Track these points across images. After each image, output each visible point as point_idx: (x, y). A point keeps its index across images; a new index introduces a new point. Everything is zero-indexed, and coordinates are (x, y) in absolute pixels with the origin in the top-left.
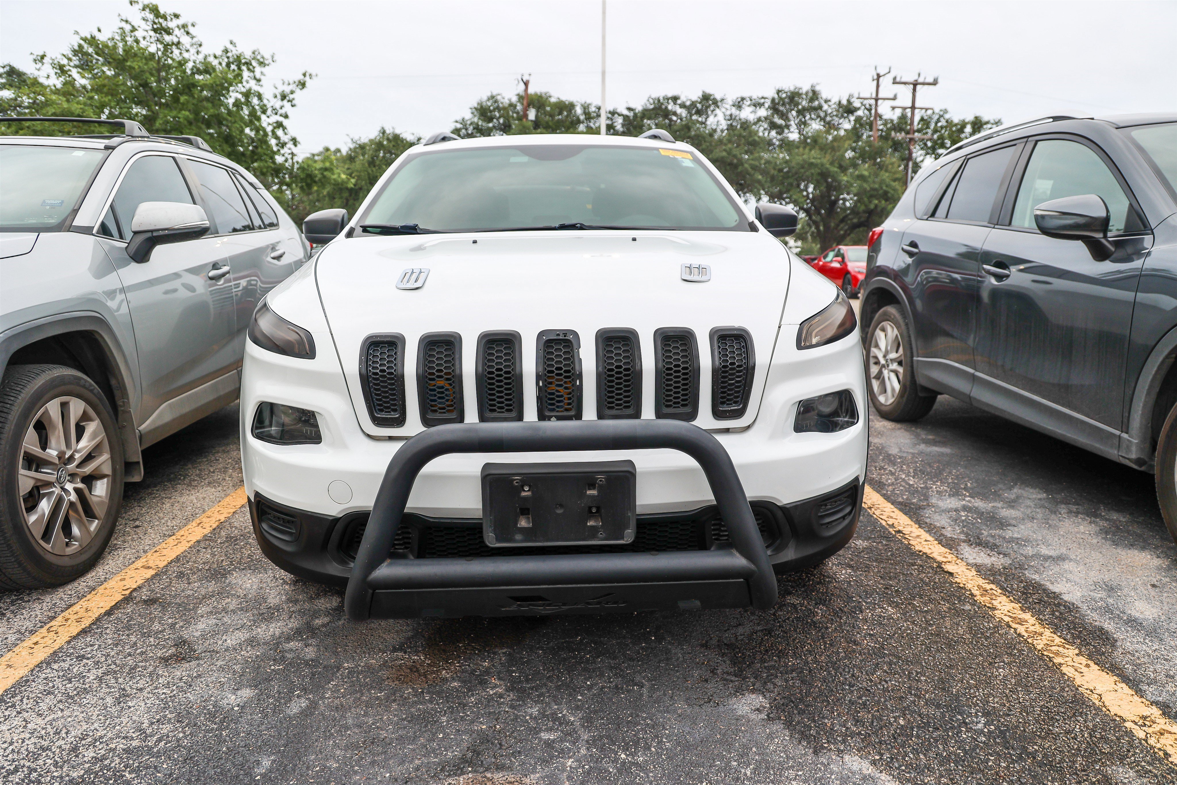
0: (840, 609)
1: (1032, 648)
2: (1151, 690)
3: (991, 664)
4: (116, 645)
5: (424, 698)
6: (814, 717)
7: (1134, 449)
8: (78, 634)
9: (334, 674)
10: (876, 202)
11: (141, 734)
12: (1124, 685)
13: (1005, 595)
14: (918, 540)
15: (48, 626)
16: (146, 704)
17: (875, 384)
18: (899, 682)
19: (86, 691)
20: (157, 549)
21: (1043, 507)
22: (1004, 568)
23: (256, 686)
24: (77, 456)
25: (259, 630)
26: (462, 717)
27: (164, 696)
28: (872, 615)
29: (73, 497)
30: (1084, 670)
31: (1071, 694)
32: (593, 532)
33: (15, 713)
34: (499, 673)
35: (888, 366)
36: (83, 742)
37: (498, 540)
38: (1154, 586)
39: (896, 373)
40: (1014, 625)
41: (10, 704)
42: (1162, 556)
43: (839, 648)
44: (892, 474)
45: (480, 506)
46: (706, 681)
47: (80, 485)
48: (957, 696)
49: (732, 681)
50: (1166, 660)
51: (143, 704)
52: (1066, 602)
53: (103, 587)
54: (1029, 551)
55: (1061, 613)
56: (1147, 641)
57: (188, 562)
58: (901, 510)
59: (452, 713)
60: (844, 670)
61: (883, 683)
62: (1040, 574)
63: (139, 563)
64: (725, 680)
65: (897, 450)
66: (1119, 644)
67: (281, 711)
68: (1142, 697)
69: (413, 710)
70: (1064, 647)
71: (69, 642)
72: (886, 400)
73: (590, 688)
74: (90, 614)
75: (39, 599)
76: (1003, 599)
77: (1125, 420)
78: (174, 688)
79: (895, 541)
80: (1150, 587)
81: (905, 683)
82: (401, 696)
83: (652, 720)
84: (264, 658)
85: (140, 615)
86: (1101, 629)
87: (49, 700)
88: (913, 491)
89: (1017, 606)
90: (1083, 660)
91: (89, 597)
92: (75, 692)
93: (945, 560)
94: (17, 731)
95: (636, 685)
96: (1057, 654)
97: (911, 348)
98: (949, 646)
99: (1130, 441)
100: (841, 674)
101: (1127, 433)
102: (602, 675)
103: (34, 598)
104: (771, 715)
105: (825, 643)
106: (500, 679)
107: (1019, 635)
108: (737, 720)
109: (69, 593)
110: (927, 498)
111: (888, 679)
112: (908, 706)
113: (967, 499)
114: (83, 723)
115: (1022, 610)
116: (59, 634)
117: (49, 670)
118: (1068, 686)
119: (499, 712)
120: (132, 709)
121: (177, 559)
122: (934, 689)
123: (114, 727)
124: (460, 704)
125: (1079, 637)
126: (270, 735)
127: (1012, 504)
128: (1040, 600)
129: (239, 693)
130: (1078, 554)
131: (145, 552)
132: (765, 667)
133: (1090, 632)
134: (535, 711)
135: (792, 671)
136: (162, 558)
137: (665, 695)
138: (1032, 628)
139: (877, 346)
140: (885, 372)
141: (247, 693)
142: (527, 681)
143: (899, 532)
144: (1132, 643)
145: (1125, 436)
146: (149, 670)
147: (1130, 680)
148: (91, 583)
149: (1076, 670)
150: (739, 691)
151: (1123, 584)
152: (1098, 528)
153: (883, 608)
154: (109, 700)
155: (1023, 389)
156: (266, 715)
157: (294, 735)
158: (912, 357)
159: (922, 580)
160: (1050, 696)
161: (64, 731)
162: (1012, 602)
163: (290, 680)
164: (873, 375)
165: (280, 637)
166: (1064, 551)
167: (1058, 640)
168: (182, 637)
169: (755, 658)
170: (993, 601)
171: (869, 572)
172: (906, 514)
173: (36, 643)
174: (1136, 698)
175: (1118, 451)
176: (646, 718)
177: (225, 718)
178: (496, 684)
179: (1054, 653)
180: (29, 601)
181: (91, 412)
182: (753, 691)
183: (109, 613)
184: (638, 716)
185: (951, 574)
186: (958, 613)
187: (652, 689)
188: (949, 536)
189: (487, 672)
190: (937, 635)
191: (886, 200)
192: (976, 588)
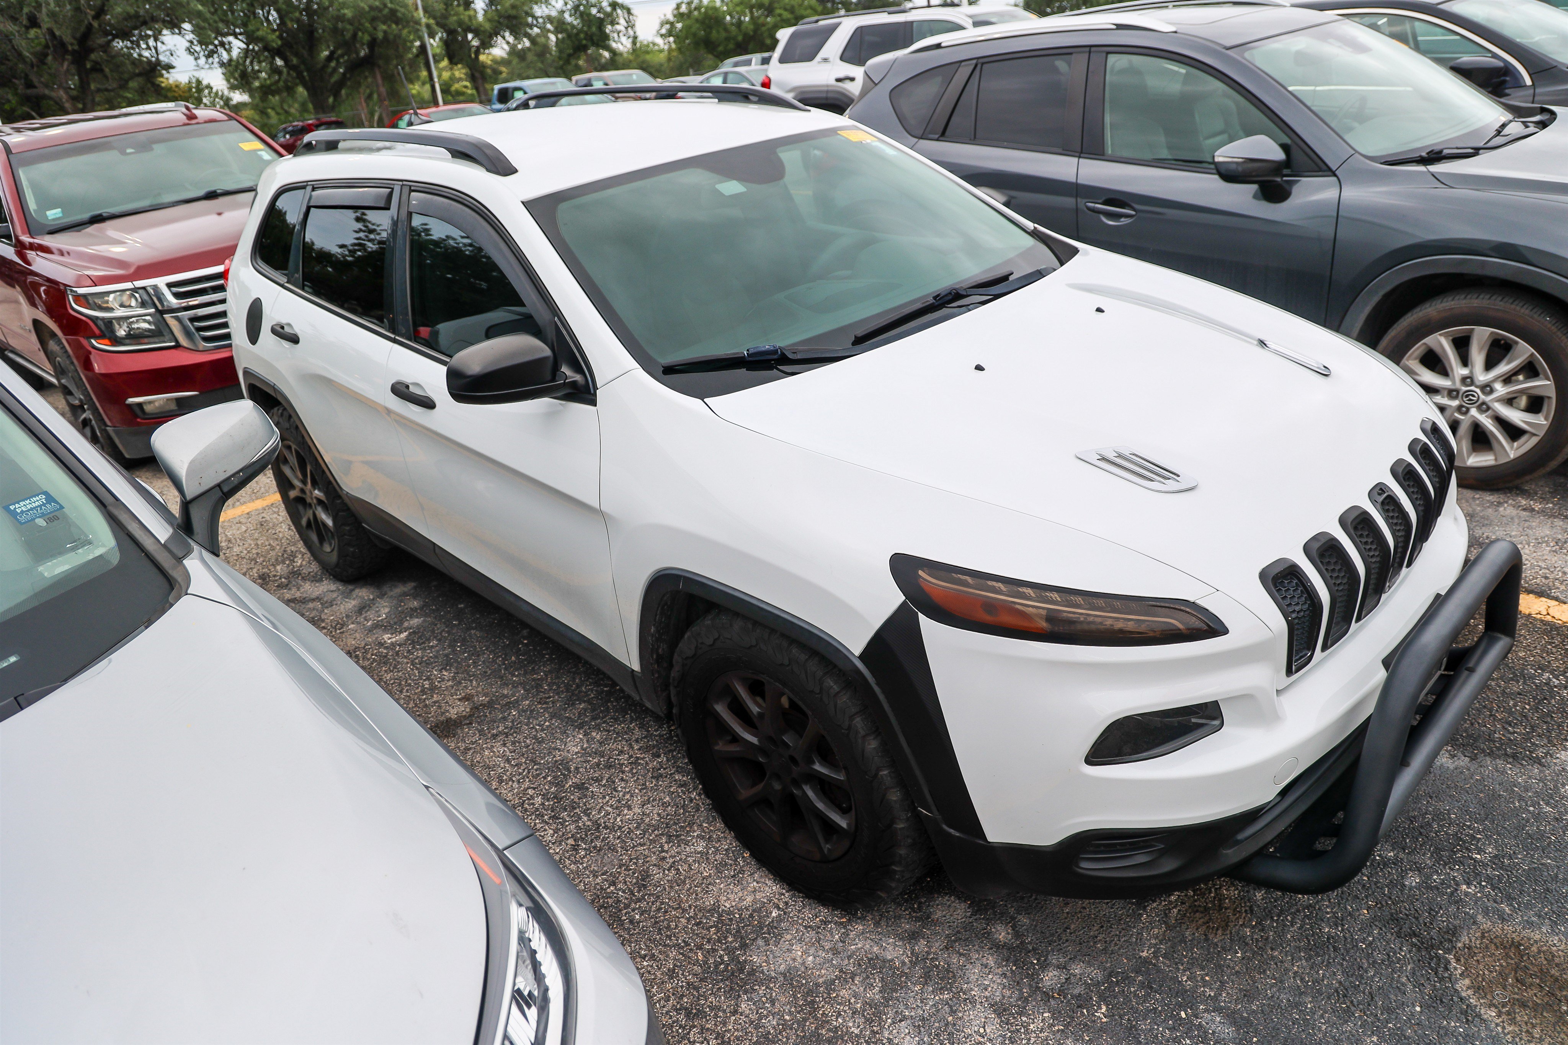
10: (384, 27)
25: (975, 993)
163: (1149, 1010)
165: (1018, 982)
191: (397, 24)
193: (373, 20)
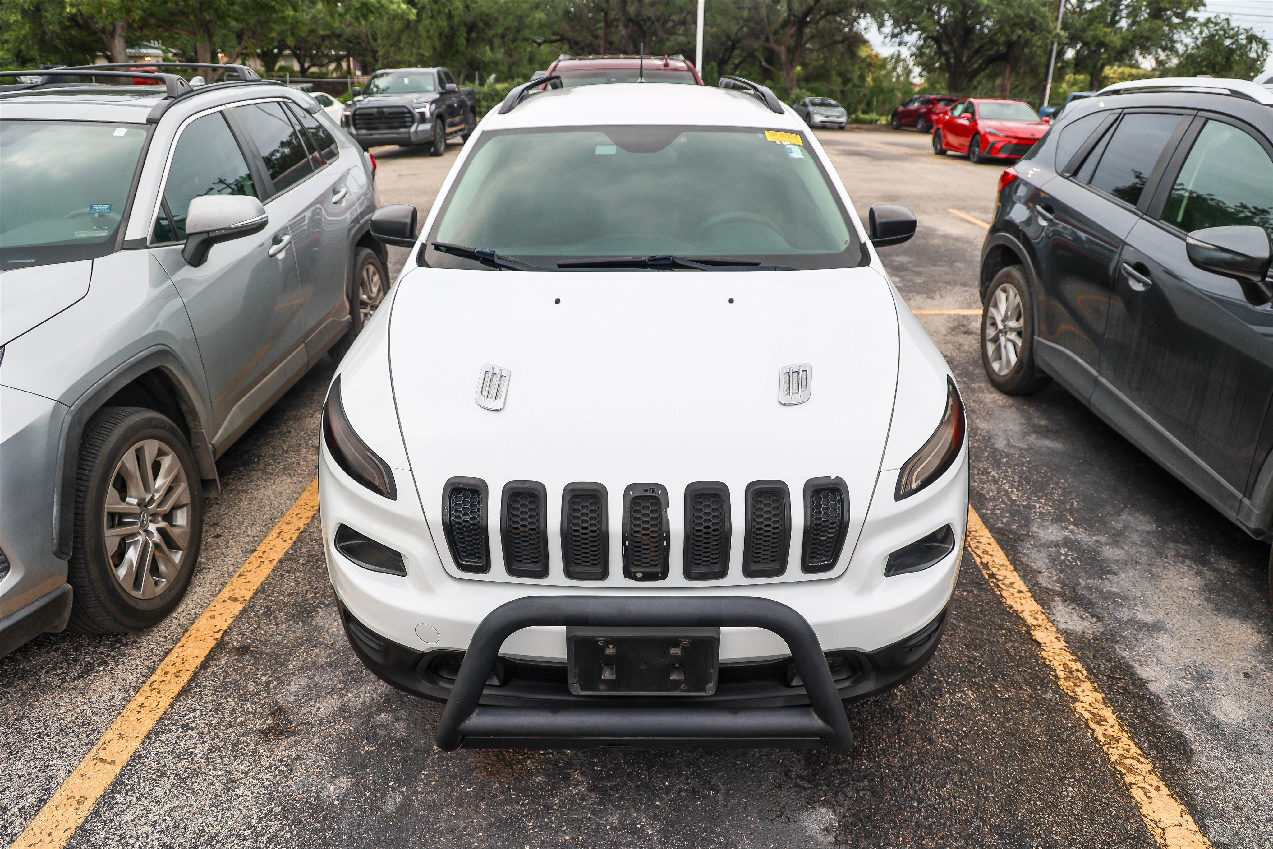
0: (920, 691)
1: (1106, 759)
2: (1216, 826)
3: (1061, 779)
4: (216, 711)
5: (511, 797)
6: (879, 842)
7: (1253, 518)
8: (180, 694)
9: (425, 760)
10: (1020, 32)
11: (252, 833)
12: (1189, 818)
13: (1089, 679)
14: (1011, 590)
15: (148, 683)
16: (253, 793)
17: (991, 348)
18: (967, 800)
19: (195, 773)
20: (240, 571)
21: (1149, 544)
22: (1095, 639)
23: (352, 774)
24: (157, 496)
25: (350, 695)
26: (547, 824)
27: (267, 783)
28: (952, 701)
29: (157, 538)
30: (1154, 794)
31: (1135, 826)
32: (676, 685)
33: (135, 799)
34: (582, 765)
35: (1006, 333)
36: (201, 840)
37: (583, 688)
38: (1246, 675)
39: (1015, 344)
40: (1093, 725)
41: (129, 787)
42: (1263, 630)
43: (913, 747)
44: (995, 482)
45: (565, 656)
46: (780, 786)
47: (162, 524)
48: (1022, 823)
49: (805, 789)
50: (1239, 784)
51: (249, 793)
52: (1151, 693)
53: (194, 626)
54: (1124, 614)
55: (1143, 710)
56: (1224, 756)
57: (273, 592)
58: (999, 541)
59: (537, 817)
60: (915, 778)
61: (952, 800)
62: (1131, 650)
63: (226, 593)
64: (798, 786)
65: (1005, 442)
66: (1195, 758)
67: (378, 808)
68: (1205, 835)
69: (501, 812)
70: (1139, 761)
71: (172, 705)
72: (1000, 369)
73: (668, 790)
74: (186, 666)
75: (136, 642)
76: (1087, 685)
77: (1250, 487)
78: (277, 772)
79: (986, 590)
80: (1242, 676)
81: (972, 801)
82: (489, 794)
83: (725, 837)
84: (356, 734)
85: (234, 670)
86: (1181, 736)
87: (163, 785)
88: (1015, 511)
89: (1099, 696)
90: (1154, 780)
91: (183, 640)
92: (186, 774)
93: (1034, 622)
94: (141, 822)
95: (712, 789)
96: (1130, 770)
97: (1033, 323)
98: (1024, 752)
99: (1251, 510)
100: (911, 785)
101: (1250, 499)
102: (679, 774)
103: (132, 640)
104: (839, 838)
105: (900, 740)
106: (582, 774)
107: (1096, 740)
108: (806, 841)
109: (163, 634)
110: (1028, 523)
111: (956, 795)
112: (973, 834)
113: (1071, 527)
114: (198, 816)
115: (1104, 703)
116: (162, 693)
117: (157, 744)
118: (1134, 815)
119: (582, 819)
120: (241, 799)
121: (262, 589)
122: (1000, 812)
123: (227, 821)
124: (545, 806)
125: (1156, 747)
126: (370, 840)
127: (1117, 539)
128: (1125, 689)
129: (337, 781)
130: (1175, 621)
131: (230, 576)
132: (838, 771)
133: (1170, 740)
134: (614, 819)
135: (865, 777)
136: (248, 586)
137: (739, 804)
138: (1110, 731)
139: (996, 306)
140: (1002, 339)
141: (344, 782)
142: (609, 777)
143: (993, 576)
144: (1209, 758)
145: (1246, 501)
146: (250, 748)
147: (1197, 811)
148: (183, 621)
149: (1145, 794)
150: (811, 803)
151: (1215, 670)
152: (1203, 583)
153: (963, 692)
154: (219, 787)
155: (1148, 413)
156: (365, 813)
157: (392, 840)
158: (1033, 334)
159: (1007, 651)
160: (1114, 828)
161: (182, 825)
162: (1096, 690)
163: (384, 767)
164: (989, 337)
165: (370, 707)
166: (1161, 616)
167: (1134, 750)
168: (276, 703)
169: (829, 757)
170: (1077, 689)
171: (955, 638)
172: (1002, 548)
173: (141, 706)
174: (1199, 837)
175: (1237, 514)
176: (720, 835)
177: (326, 814)
178: (579, 781)
179: (1126, 768)
180: (126, 645)
181: (165, 447)
182: (824, 804)
183: (204, 665)
184: (712, 831)
185: (1039, 644)
186: (1038, 702)
187: (727, 795)
188: (1044, 585)
189: (570, 764)
190: (1014, 735)
191: (1032, 30)
192: (1061, 668)
193: (1015, 25)
